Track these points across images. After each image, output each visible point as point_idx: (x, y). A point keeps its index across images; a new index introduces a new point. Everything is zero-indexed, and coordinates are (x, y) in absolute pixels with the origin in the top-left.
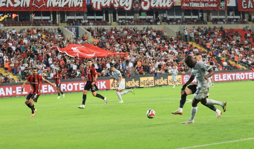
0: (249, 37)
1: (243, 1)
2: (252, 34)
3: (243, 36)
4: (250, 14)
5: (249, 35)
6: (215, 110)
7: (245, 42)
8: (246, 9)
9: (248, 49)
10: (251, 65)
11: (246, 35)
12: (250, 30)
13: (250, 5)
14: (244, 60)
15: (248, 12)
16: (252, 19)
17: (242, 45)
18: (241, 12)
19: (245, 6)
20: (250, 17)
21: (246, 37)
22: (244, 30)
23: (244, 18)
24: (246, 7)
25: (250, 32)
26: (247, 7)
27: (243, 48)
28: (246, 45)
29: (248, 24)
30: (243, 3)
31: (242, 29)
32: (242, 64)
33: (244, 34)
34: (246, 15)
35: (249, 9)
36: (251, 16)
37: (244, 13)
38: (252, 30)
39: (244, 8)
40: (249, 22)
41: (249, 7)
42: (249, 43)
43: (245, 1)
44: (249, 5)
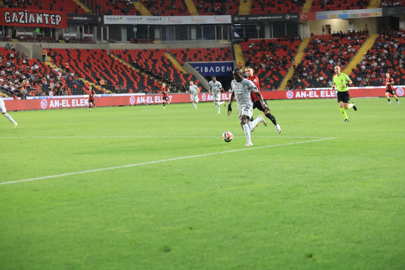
0: (12, 58)
1: (6, 13)
2: (16, 54)
3: (5, 57)
4: (15, 29)
5: (12, 55)
6: (276, 125)
7: (8, 63)
8: (9, 23)
9: (10, 72)
10: (15, 93)
11: (9, 55)
12: (14, 50)
13: (15, 18)
14: (6, 86)
15: (12, 27)
16: (17, 35)
17: (4, 67)
18: (3, 27)
19: (8, 19)
20: (14, 33)
21: (9, 58)
22: (5, 49)
23: (6, 34)
24: (9, 21)
25: (13, 51)
26: (11, 20)
27: (5, 71)
28: (9, 67)
29: (12, 41)
30: (6, 15)
31: (4, 48)
32: (3, 90)
33: (6, 55)
34: (10, 31)
35: (13, 23)
36: (15, 31)
37: (6, 28)
38: (16, 49)
39: (7, 21)
40: (13, 40)
41: (13, 21)
42: (12, 65)
43: (8, 14)
44: (13, 18)
